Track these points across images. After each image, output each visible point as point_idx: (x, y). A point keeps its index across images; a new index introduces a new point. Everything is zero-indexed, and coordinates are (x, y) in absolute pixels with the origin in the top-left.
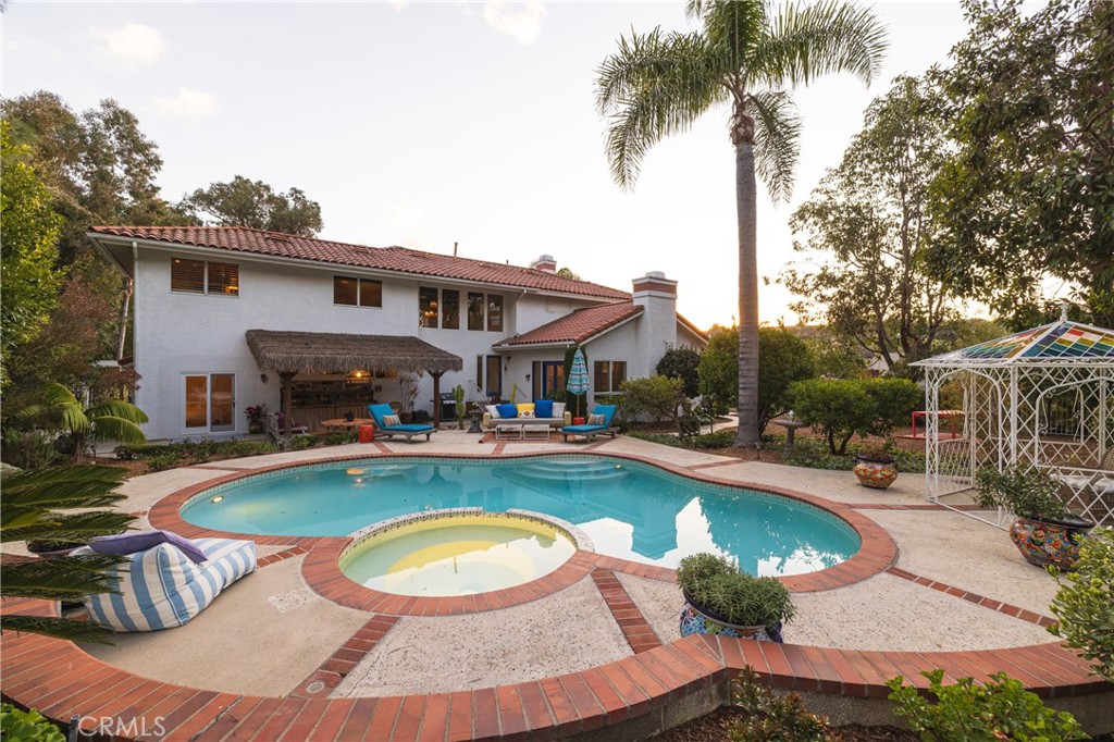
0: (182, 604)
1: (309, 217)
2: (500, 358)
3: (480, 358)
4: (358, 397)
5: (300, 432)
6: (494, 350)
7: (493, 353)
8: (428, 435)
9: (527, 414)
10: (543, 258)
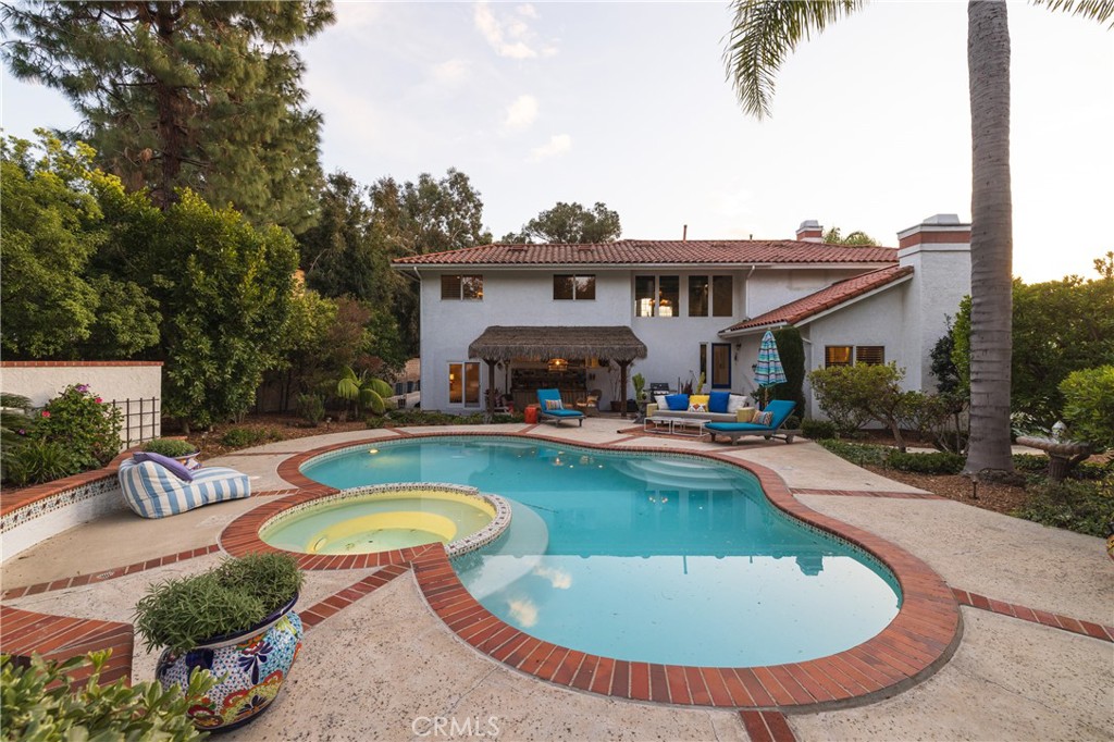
0: (159, 505)
1: (609, 226)
2: (729, 345)
3: (703, 347)
4: (574, 384)
5: (503, 411)
6: (721, 337)
7: (719, 341)
8: (581, 421)
9: (696, 407)
10: (805, 225)
